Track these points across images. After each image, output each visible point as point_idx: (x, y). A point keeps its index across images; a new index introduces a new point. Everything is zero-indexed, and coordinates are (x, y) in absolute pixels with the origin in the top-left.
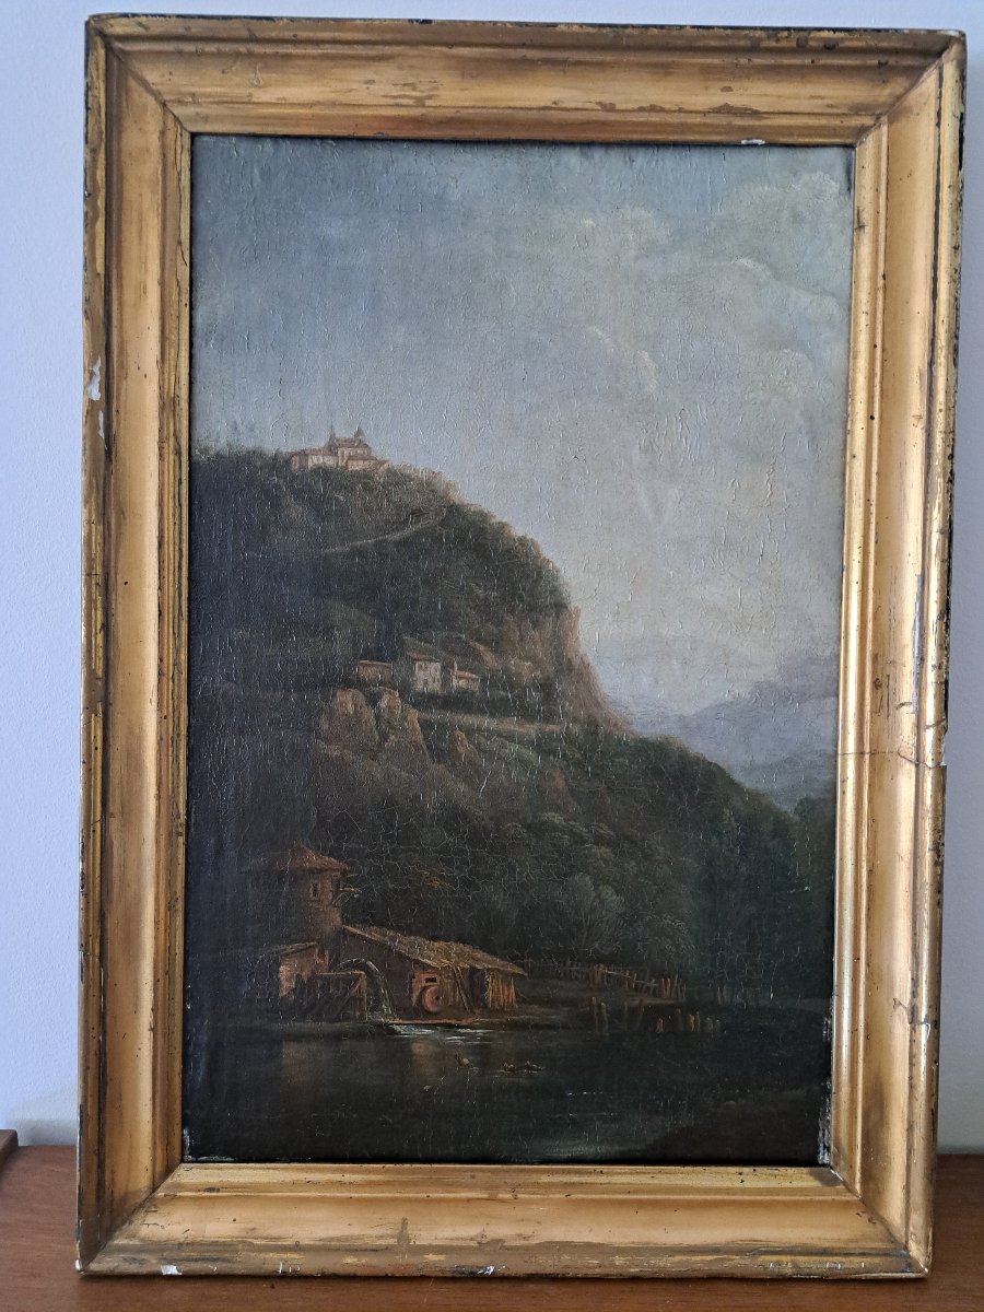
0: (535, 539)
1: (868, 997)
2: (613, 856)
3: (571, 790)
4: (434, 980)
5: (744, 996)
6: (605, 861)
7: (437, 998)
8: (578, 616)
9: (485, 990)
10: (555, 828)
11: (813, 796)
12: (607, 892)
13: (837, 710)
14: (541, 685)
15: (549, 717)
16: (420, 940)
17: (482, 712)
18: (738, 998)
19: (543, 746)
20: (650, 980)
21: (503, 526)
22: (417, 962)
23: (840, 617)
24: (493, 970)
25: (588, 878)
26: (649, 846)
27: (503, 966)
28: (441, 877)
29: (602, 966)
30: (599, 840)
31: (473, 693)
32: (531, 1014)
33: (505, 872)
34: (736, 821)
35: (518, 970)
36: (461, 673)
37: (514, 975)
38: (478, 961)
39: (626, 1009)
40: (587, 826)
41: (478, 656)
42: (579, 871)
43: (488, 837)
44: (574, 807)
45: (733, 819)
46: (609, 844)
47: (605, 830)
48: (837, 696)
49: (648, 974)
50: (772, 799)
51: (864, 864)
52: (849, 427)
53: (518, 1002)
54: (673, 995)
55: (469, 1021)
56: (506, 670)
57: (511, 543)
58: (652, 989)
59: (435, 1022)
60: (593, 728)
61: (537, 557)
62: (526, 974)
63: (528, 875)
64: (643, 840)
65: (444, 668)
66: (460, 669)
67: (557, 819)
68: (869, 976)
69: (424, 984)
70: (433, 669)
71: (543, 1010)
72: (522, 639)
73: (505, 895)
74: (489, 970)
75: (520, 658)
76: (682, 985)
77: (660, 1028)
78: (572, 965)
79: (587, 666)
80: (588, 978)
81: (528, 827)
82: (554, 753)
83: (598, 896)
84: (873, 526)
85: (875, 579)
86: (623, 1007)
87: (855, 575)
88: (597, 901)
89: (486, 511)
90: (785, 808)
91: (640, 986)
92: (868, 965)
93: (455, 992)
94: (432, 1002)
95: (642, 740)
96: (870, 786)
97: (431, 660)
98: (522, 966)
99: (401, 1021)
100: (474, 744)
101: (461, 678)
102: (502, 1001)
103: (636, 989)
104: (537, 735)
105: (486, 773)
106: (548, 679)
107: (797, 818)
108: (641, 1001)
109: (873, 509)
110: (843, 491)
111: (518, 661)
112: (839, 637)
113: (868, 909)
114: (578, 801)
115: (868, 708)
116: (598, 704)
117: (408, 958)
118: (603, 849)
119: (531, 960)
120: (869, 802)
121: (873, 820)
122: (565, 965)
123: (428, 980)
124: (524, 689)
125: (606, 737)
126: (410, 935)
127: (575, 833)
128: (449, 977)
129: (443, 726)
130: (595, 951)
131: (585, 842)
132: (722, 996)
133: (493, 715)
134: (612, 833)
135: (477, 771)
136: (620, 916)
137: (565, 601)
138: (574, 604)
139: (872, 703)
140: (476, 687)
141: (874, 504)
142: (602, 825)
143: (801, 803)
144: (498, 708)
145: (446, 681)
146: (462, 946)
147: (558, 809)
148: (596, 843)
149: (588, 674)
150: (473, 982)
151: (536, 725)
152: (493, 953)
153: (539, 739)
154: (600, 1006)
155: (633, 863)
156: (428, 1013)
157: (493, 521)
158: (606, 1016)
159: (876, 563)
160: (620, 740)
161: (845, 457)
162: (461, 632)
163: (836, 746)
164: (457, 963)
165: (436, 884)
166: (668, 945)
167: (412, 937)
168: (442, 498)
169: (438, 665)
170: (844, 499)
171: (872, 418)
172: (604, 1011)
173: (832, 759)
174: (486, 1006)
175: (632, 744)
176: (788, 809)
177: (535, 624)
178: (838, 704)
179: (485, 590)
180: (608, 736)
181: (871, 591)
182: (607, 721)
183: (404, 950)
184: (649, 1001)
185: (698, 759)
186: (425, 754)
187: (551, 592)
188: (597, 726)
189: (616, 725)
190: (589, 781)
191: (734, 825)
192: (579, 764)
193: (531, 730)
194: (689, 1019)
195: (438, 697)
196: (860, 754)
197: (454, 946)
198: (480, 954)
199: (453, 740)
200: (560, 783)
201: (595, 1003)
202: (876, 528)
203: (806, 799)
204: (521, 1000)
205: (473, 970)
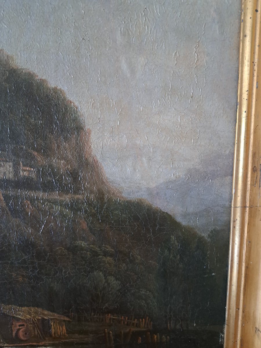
0: (62, 89)
1: (243, 327)
2: (113, 261)
3: (91, 229)
4: (23, 325)
5: (181, 325)
6: (110, 264)
7: (26, 334)
8: (89, 134)
9: (50, 328)
10: (82, 249)
11: (218, 228)
12: (112, 279)
13: (232, 182)
14: (71, 173)
15: (76, 191)
16: (14, 306)
17: (39, 190)
18: (178, 327)
19: (75, 207)
20: (134, 320)
21: (43, 81)
22: (14, 317)
23: (235, 132)
24: (53, 319)
25: (101, 273)
26: (132, 256)
27: (59, 317)
28: (23, 276)
29: (110, 315)
30: (106, 254)
31: (32, 179)
32: (75, 339)
33: (57, 272)
34: (178, 242)
35: (66, 319)
36: (24, 168)
37: (64, 321)
38: (45, 315)
39: (123, 333)
40: (100, 247)
41: (33, 158)
42: (96, 270)
43: (46, 255)
44: (92, 238)
45: (176, 241)
46: (111, 255)
47: (109, 249)
48: (232, 175)
49: (133, 317)
50: (196, 230)
51: (244, 264)
52: (242, 18)
53: (68, 333)
54: (146, 326)
55: (43, 343)
56: (51, 166)
57: (49, 91)
58: (135, 325)
59: (26, 344)
60: (101, 196)
61: (65, 99)
62: (71, 320)
63: (69, 273)
64: (129, 252)
65: (14, 165)
66: (24, 166)
67: (83, 244)
68: (244, 317)
69: (18, 327)
70: (8, 167)
71: (81, 336)
72: (58, 147)
73: (58, 283)
74: (51, 319)
75: (58, 158)
76: (150, 322)
77: (140, 341)
78: (94, 315)
79: (96, 162)
80: (102, 320)
81: (68, 249)
82: (80, 210)
83: (107, 282)
84: (255, 78)
85: (256, 109)
86: (121, 332)
87: (244, 108)
88: (106, 284)
89: (32, 73)
90: (203, 235)
91: (129, 323)
92: (243, 312)
93: (34, 330)
94: (23, 336)
95: (127, 202)
96: (248, 224)
97: (7, 161)
98: (68, 316)
99: (8, 345)
100: (35, 207)
101: (25, 171)
102: (59, 333)
103: (127, 325)
104: (70, 201)
105: (42, 222)
106: (75, 170)
107: (209, 240)
108: (130, 330)
109: (256, 68)
110: (238, 58)
111: (57, 160)
112: (234, 143)
113: (245, 285)
114: (94, 234)
115: (249, 183)
116: (103, 183)
117: (8, 316)
118: (109, 258)
119: (73, 314)
120: (248, 232)
121: (249, 242)
122: (91, 315)
123: (20, 326)
124: (61, 176)
125: (108, 200)
126: (9, 305)
127: (94, 251)
128: (31, 324)
129: (16, 198)
130: (106, 308)
131: (99, 255)
132: (170, 326)
133: (44, 191)
134: (113, 250)
135: (38, 222)
136: (119, 290)
137: (82, 126)
138: (87, 128)
139: (251, 180)
140: (33, 176)
141: (256, 64)
142: (108, 246)
143: (212, 232)
144: (47, 187)
145: (16, 173)
146: (36, 308)
147: (83, 239)
148: (105, 255)
149: (97, 167)
150: (44, 325)
151: (69, 196)
152: (53, 311)
153: (72, 204)
154: (109, 333)
155: (124, 265)
156: (22, 341)
157: (37, 78)
158: (112, 338)
159: (256, 100)
160: (116, 201)
161: (240, 38)
162: (22, 145)
163: (231, 202)
164: (34, 317)
165: (20, 279)
166: (143, 303)
167: (10, 306)
168: (6, 65)
169: (11, 164)
170: (238, 63)
171: (257, 11)
172: (111, 335)
173: (228, 210)
174: (51, 336)
175: (123, 204)
176: (205, 235)
177: (66, 139)
178: (232, 180)
179: (35, 120)
180: (110, 200)
181: (253, 117)
182: (109, 192)
183: (7, 312)
184: (134, 329)
185: (157, 210)
186: (7, 213)
187: (74, 120)
188: (103, 195)
189: (113, 194)
190: (100, 223)
191: (177, 244)
192: (94, 215)
193: (67, 198)
194: (154, 337)
195: (12, 182)
196: (244, 207)
197: (33, 309)
198: (46, 312)
199: (23, 206)
200: (85, 226)
201: (106, 332)
202: (257, 79)
203: (214, 230)
204: (68, 332)
205: (43, 319)
